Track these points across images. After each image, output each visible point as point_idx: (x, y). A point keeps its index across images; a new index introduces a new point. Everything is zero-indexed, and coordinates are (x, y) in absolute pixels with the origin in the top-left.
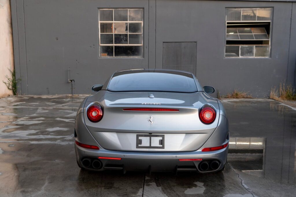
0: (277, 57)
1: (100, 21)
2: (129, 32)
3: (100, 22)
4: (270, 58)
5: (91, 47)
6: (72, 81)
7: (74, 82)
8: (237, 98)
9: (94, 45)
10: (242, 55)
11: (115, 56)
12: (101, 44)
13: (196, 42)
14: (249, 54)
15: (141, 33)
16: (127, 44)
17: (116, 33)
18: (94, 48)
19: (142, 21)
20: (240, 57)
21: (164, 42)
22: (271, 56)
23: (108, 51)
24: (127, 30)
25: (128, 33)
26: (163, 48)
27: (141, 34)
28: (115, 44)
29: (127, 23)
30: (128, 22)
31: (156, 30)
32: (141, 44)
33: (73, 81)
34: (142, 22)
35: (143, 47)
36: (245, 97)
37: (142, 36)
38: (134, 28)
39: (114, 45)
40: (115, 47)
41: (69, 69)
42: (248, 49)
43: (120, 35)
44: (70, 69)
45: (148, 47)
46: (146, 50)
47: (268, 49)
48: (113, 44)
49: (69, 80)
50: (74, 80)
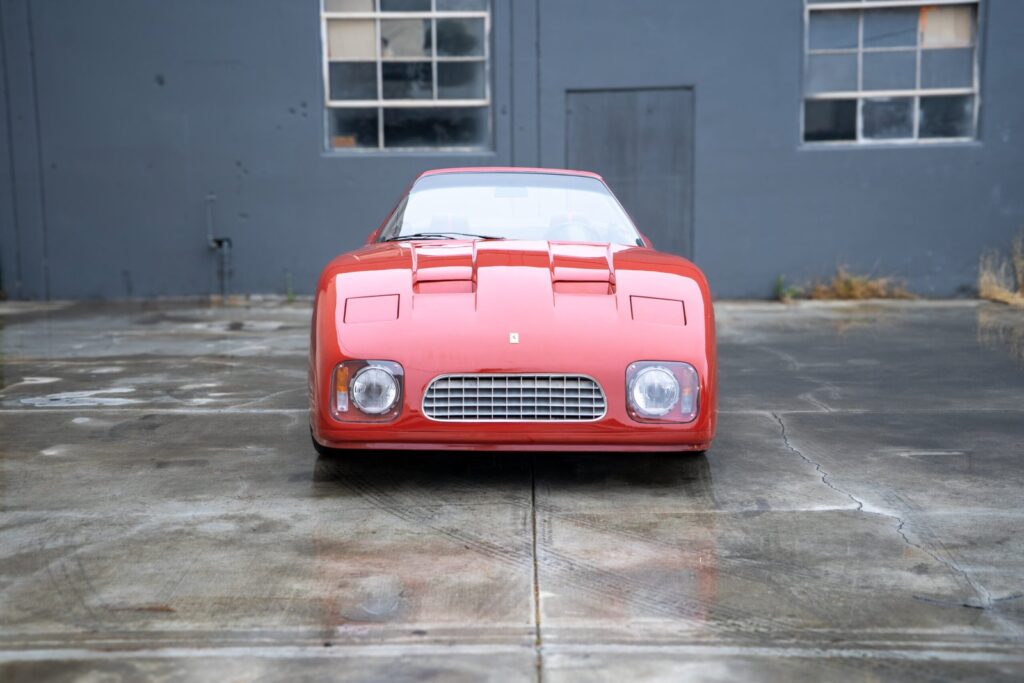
0: (1006, 138)
1: (326, 10)
2: (439, 54)
3: (324, 15)
4: (978, 144)
5: (292, 111)
6: (220, 243)
7: (230, 245)
8: (849, 297)
9: (304, 105)
10: (868, 133)
11: (387, 144)
12: (332, 98)
13: (690, 88)
14: (894, 129)
15: (483, 54)
16: (430, 97)
17: (391, 57)
18: (305, 115)
19: (484, 9)
20: (862, 141)
21: (569, 91)
22: (979, 136)
23: (359, 126)
24: (428, 44)
25: (435, 58)
26: (568, 112)
27: (483, 63)
28: (386, 97)
29: (427, 21)
30: (435, 14)
31: (538, 45)
32: (484, 97)
33: (225, 244)
34: (486, 15)
35: (490, 110)
36: (883, 293)
37: (487, 67)
38: (453, 37)
39: (381, 103)
40: (387, 110)
41: (209, 197)
42: (892, 108)
43: (404, 65)
44: (214, 197)
45: (508, 110)
46: (504, 121)
47: (968, 107)
48: (375, 97)
49: (211, 237)
50: (229, 240)
